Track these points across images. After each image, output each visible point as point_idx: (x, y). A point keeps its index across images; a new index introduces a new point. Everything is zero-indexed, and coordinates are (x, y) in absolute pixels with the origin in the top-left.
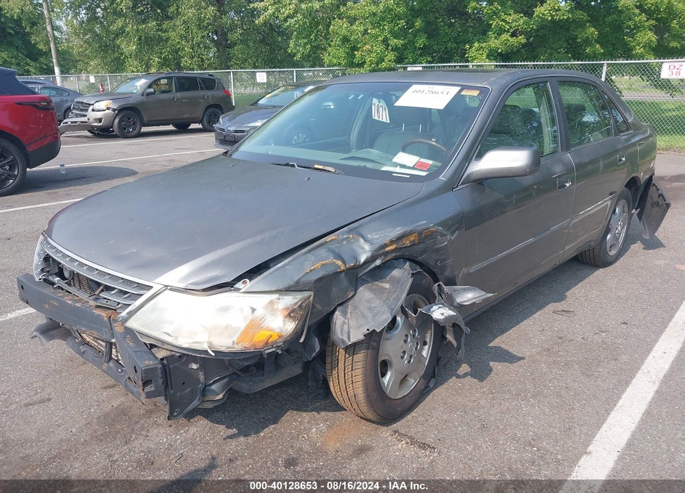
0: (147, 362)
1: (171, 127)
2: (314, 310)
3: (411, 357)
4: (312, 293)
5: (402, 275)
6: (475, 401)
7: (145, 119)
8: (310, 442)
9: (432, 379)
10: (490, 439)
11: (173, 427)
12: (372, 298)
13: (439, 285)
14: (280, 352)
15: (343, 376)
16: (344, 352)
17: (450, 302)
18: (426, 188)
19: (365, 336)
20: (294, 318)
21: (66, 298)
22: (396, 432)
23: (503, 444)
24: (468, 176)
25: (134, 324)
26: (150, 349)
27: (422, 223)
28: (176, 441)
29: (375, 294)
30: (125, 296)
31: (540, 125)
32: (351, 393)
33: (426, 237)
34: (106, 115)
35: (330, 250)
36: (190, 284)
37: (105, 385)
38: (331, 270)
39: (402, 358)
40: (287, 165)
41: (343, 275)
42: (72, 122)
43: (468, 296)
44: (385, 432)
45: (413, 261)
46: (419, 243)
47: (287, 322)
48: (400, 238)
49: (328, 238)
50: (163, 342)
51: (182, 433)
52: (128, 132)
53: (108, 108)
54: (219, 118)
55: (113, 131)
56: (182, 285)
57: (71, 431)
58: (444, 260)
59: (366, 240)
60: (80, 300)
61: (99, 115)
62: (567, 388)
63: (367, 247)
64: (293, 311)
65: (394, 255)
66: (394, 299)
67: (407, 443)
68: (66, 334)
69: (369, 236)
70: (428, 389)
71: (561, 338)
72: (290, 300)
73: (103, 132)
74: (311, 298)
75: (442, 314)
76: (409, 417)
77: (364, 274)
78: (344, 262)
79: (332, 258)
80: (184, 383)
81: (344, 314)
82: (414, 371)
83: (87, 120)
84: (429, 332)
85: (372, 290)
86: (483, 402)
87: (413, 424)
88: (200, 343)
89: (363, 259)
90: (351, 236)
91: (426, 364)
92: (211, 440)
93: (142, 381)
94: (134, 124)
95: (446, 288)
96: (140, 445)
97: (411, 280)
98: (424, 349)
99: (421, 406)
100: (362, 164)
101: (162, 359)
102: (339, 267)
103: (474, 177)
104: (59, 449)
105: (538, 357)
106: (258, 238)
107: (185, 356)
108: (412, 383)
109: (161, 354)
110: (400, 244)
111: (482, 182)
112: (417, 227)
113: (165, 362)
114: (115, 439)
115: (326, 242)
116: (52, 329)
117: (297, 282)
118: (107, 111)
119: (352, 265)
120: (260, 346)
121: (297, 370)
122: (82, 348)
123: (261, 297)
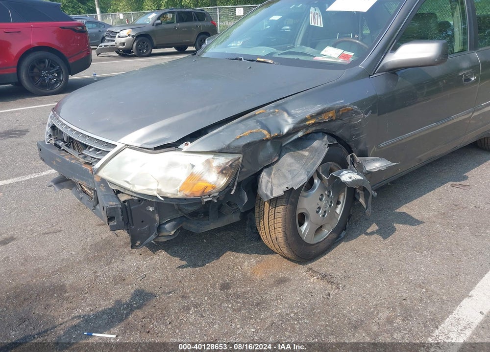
0: (111, 203)
1: (173, 50)
2: (243, 170)
3: (325, 212)
4: (241, 156)
5: (321, 145)
6: (377, 250)
7: (155, 43)
8: (242, 272)
9: (344, 231)
10: (386, 280)
11: (142, 255)
12: (293, 163)
13: (352, 156)
14: (216, 201)
15: (267, 223)
16: (268, 205)
17: (360, 169)
18: (344, 74)
19: (284, 192)
20: (225, 175)
21: (66, 157)
22: (310, 269)
23: (397, 285)
24: (383, 66)
25: (104, 174)
26: (116, 195)
27: (340, 102)
28: (143, 265)
29: (295, 159)
30: (98, 153)
31: (453, 34)
32: (274, 237)
33: (342, 114)
34: (128, 41)
35: (258, 121)
36: (144, 144)
37: (100, 223)
38: (258, 138)
39: (317, 212)
40: (236, 59)
41: (269, 143)
42: (105, 46)
43: (376, 165)
44: (301, 269)
45: (331, 135)
46: (336, 119)
47: (220, 178)
48: (319, 114)
49: (257, 112)
50: (125, 189)
51: (148, 260)
52: (143, 52)
53: (129, 35)
54: (205, 40)
55: (133, 52)
56: (139, 145)
57: (71, 254)
58: (358, 135)
59: (289, 114)
60: (75, 159)
61: (123, 40)
62: (457, 244)
63: (290, 120)
64: (225, 169)
65: (314, 129)
66: (311, 164)
67: (318, 278)
68: (72, 185)
69: (293, 111)
70: (339, 239)
71: (456, 206)
72: (222, 160)
73: (125, 53)
74: (240, 160)
75: (350, 178)
76: (322, 259)
77: (288, 144)
78: (269, 132)
79: (259, 128)
80: (142, 222)
81: (269, 175)
82: (328, 223)
83: (115, 44)
84: (343, 194)
85: (293, 157)
86: (384, 251)
87: (325, 264)
88: (152, 190)
89: (286, 130)
90: (277, 110)
91: (339, 219)
92: (168, 266)
93: (107, 217)
94: (147, 47)
95: (358, 159)
96: (117, 266)
97: (327, 150)
98: (337, 207)
99: (333, 251)
100: (296, 57)
101: (124, 202)
102: (265, 136)
103: (387, 68)
104: (61, 265)
105: (434, 219)
106: (201, 110)
107: (143, 200)
108: (326, 232)
109: (123, 198)
110: (320, 119)
111: (394, 71)
112: (335, 105)
113: (126, 204)
114: (101, 261)
115: (255, 115)
116: (62, 182)
117: (229, 146)
118: (129, 37)
119: (276, 134)
120: (198, 194)
121: (235, 218)
122: (81, 195)
123: (200, 156)
